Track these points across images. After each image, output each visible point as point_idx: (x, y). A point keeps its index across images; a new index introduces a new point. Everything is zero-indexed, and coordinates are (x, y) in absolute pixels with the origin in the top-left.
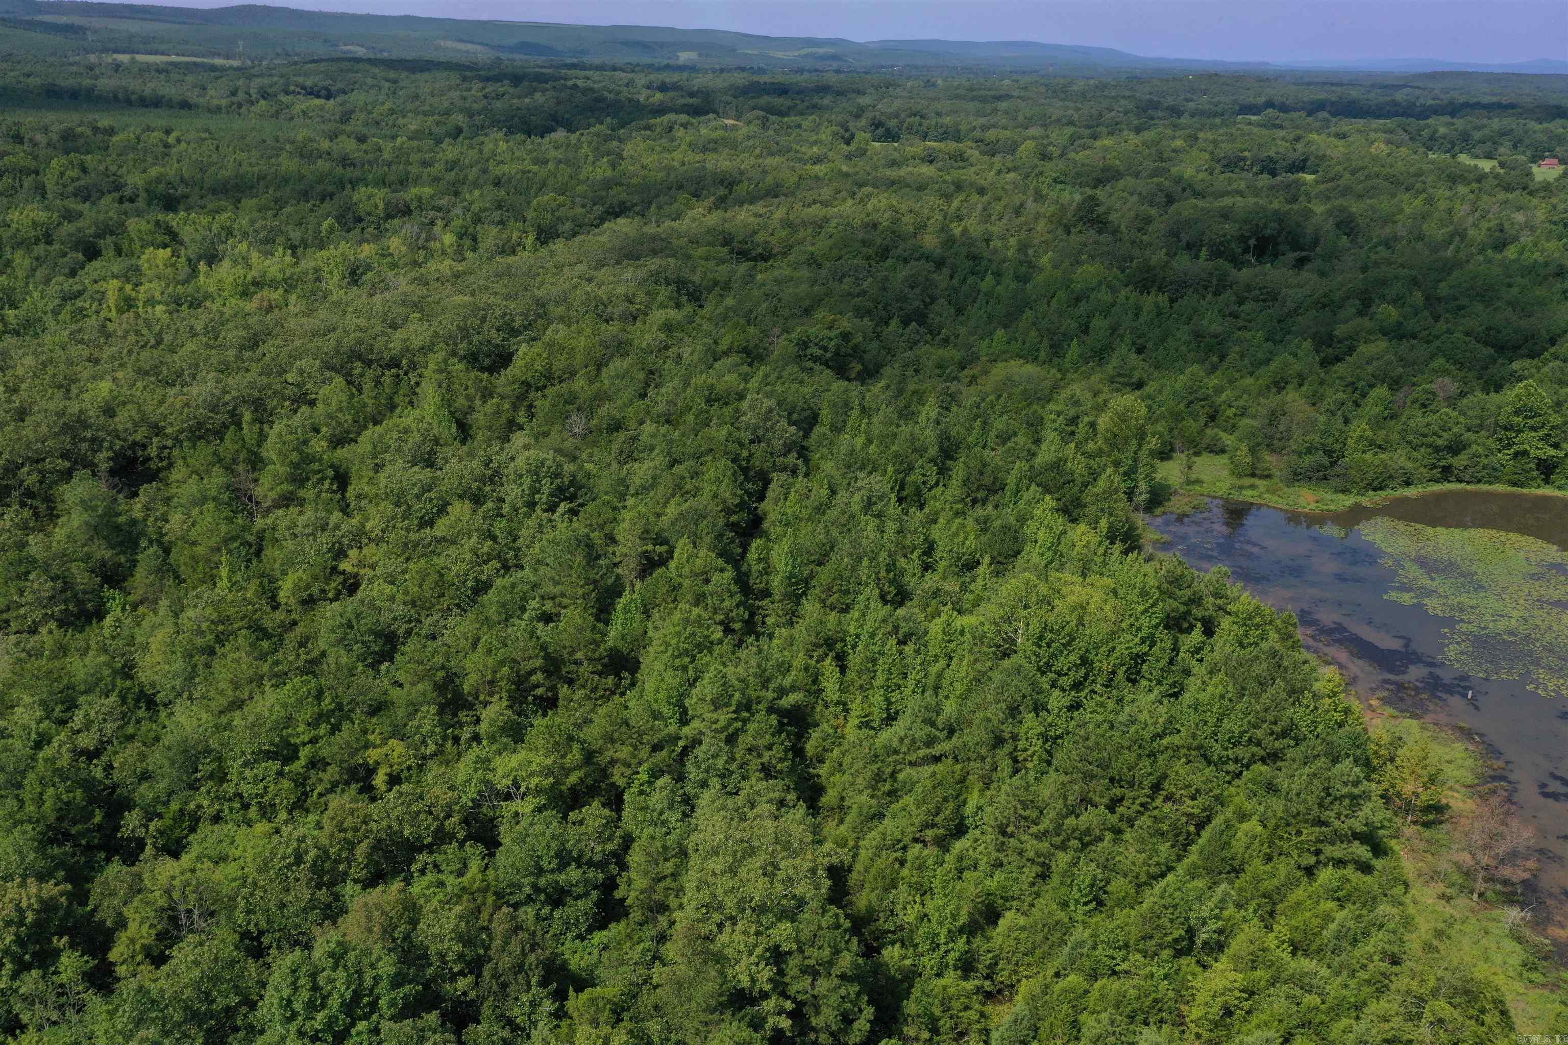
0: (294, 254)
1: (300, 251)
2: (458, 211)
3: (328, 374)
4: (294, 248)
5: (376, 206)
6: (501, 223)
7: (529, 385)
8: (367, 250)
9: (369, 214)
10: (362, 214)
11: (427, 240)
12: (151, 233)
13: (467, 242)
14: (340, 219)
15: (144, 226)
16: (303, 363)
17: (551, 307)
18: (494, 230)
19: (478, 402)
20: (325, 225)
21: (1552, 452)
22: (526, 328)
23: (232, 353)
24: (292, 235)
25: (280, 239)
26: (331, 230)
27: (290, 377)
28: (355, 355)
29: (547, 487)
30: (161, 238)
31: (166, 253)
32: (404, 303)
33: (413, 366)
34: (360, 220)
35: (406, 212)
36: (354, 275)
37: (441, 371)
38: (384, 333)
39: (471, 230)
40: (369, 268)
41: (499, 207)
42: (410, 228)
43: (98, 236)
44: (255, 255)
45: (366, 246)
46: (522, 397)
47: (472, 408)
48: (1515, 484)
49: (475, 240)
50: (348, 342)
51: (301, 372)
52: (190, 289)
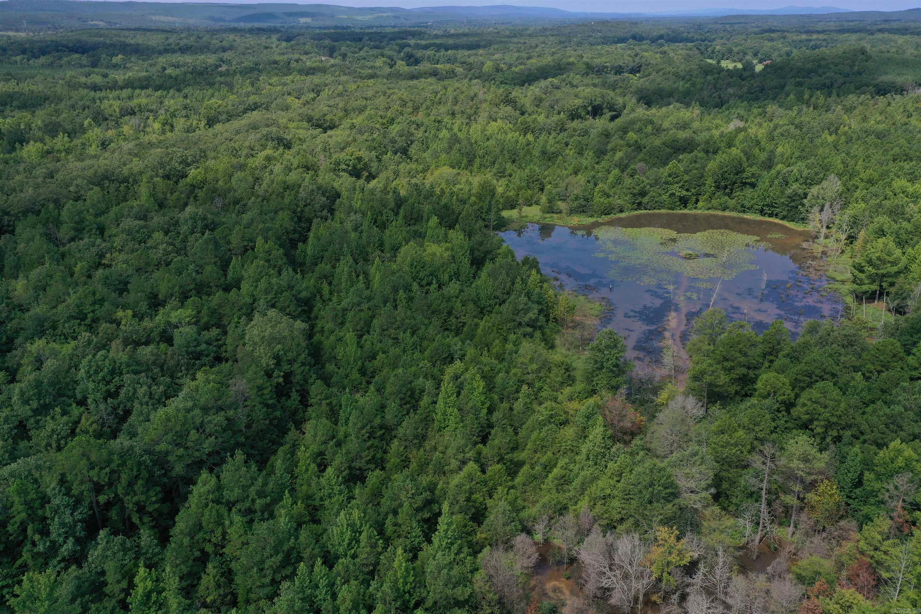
0: (69, 136)
1: (72, 135)
2: (162, 111)
3: (91, 186)
4: (69, 134)
5: (115, 111)
6: (187, 116)
7: (194, 186)
8: (111, 133)
9: (111, 115)
10: (107, 116)
11: (145, 127)
13: (167, 127)
14: (95, 119)
16: (79, 181)
17: (208, 153)
18: (183, 120)
19: (168, 195)
20: (86, 123)
21: (685, 193)
22: (194, 162)
23: (40, 180)
24: (67, 127)
25: (61, 129)
26: (90, 125)
27: (72, 189)
28: (105, 177)
29: (200, 224)
32: (130, 154)
33: (135, 182)
34: (106, 119)
35: (132, 113)
36: (104, 145)
37: (149, 182)
38: (119, 167)
39: (169, 121)
40: (111, 141)
41: (185, 108)
42: (134, 121)
45: (110, 131)
46: (192, 192)
47: (166, 199)
48: (670, 209)
49: (172, 126)
50: (101, 171)
51: (77, 186)
52: (13, 155)
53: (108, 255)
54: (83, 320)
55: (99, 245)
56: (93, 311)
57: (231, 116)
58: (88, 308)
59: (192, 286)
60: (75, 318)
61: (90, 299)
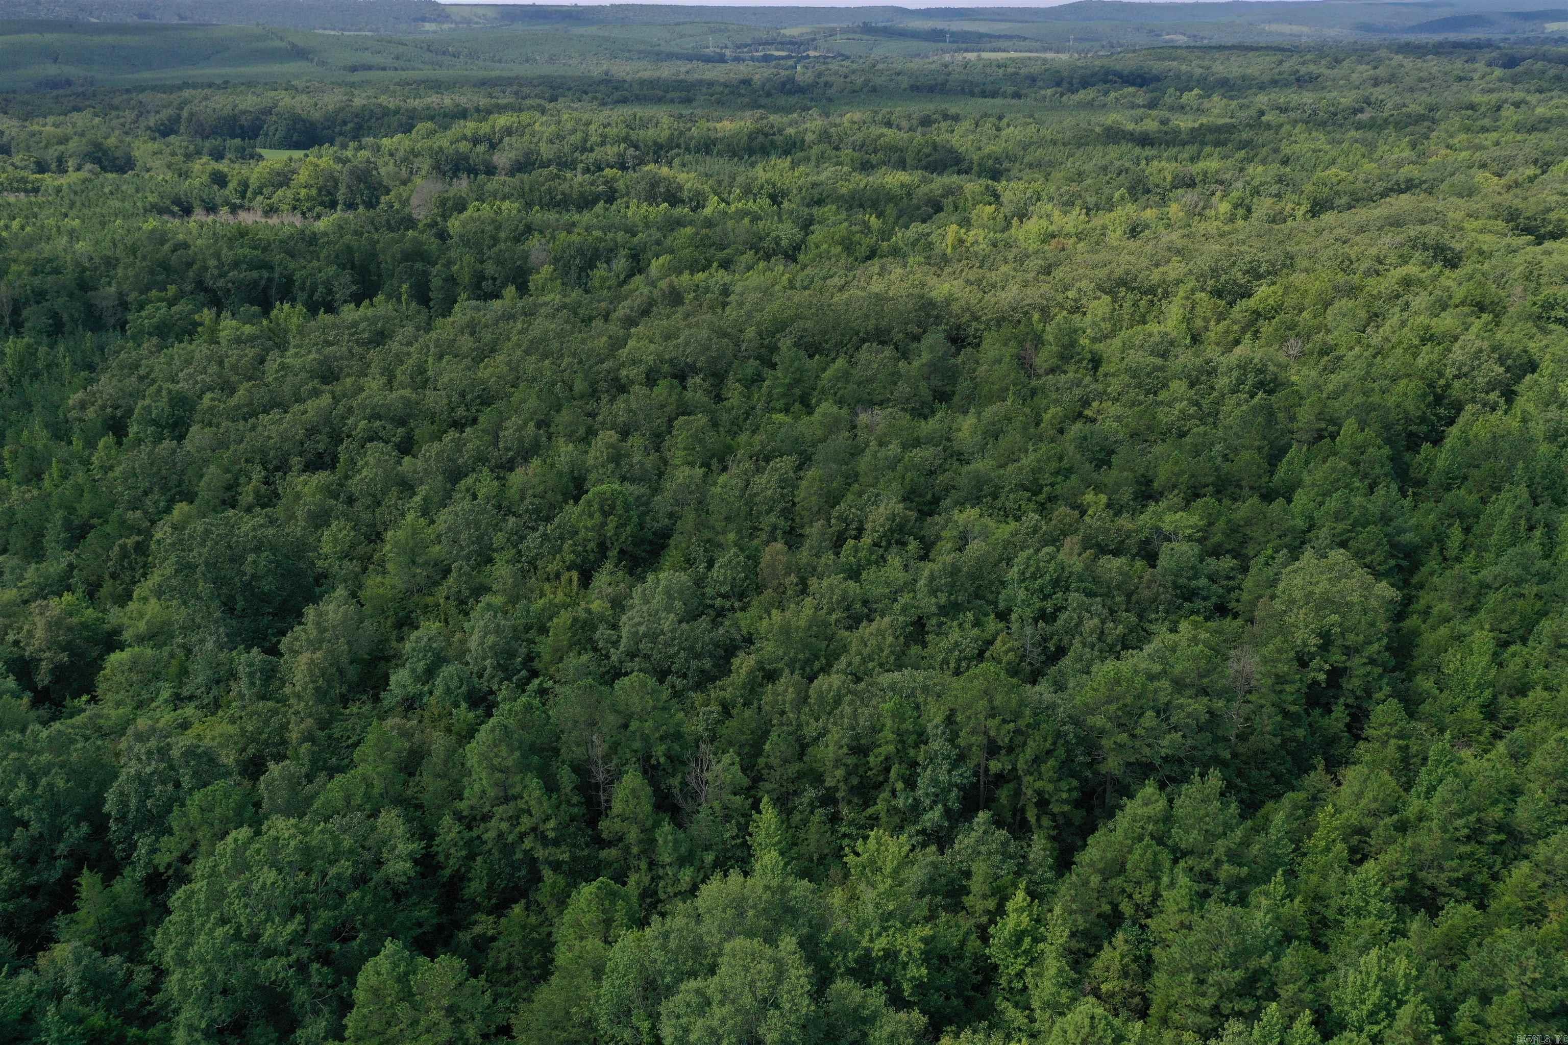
0: (1087, 214)
1: (1092, 213)
2: (1239, 184)
3: (1099, 294)
4: (1089, 210)
5: (1165, 179)
6: (1278, 196)
7: (1259, 314)
8: (1149, 214)
9: (1157, 186)
10: (1151, 186)
11: (1204, 208)
12: (982, 194)
13: (1241, 211)
14: (1132, 191)
15: (977, 189)
16: (1083, 284)
17: (1298, 260)
18: (1269, 201)
19: (1212, 323)
20: (1117, 195)
22: (1269, 273)
23: (1033, 274)
24: (1088, 199)
25: (1079, 202)
26: (1122, 198)
27: (1070, 294)
28: (1123, 283)
29: (1251, 379)
30: (988, 198)
31: (989, 209)
32: (1169, 249)
33: (1166, 295)
34: (1148, 191)
35: (1191, 184)
36: (1134, 231)
37: (1187, 298)
38: (1147, 268)
39: (1247, 201)
40: (1147, 226)
41: (1280, 181)
42: (1190, 197)
43: (943, 196)
44: (1057, 213)
45: (1148, 211)
46: (1252, 323)
47: (1206, 329)
49: (1249, 210)
50: (1119, 272)
51: (1080, 290)
52: (1006, 235)
53: (1095, 404)
54: (1035, 494)
55: (1086, 386)
56: (1052, 485)
57: (1358, 201)
58: (1046, 478)
59: (1211, 479)
60: (1026, 489)
61: (1054, 465)
